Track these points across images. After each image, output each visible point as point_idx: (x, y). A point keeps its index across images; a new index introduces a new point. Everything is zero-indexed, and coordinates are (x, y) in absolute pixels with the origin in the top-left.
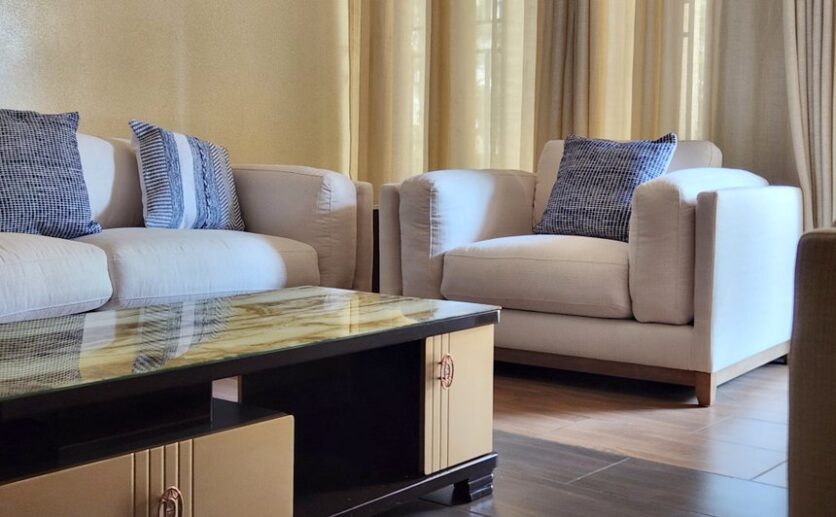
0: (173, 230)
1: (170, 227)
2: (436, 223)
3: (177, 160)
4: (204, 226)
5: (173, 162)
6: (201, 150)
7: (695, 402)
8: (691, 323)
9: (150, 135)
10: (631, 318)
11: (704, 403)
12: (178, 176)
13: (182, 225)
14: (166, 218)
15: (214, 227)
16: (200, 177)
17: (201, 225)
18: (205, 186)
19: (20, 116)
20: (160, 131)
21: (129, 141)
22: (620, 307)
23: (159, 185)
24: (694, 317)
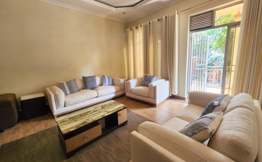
0: (106, 86)
5: (105, 79)
6: (108, 77)
7: (155, 107)
9: (103, 76)
10: (149, 97)
12: (106, 80)
17: (108, 85)
18: (109, 81)
19: (90, 77)
21: (101, 77)
22: (148, 96)
23: (104, 82)
24: (155, 98)
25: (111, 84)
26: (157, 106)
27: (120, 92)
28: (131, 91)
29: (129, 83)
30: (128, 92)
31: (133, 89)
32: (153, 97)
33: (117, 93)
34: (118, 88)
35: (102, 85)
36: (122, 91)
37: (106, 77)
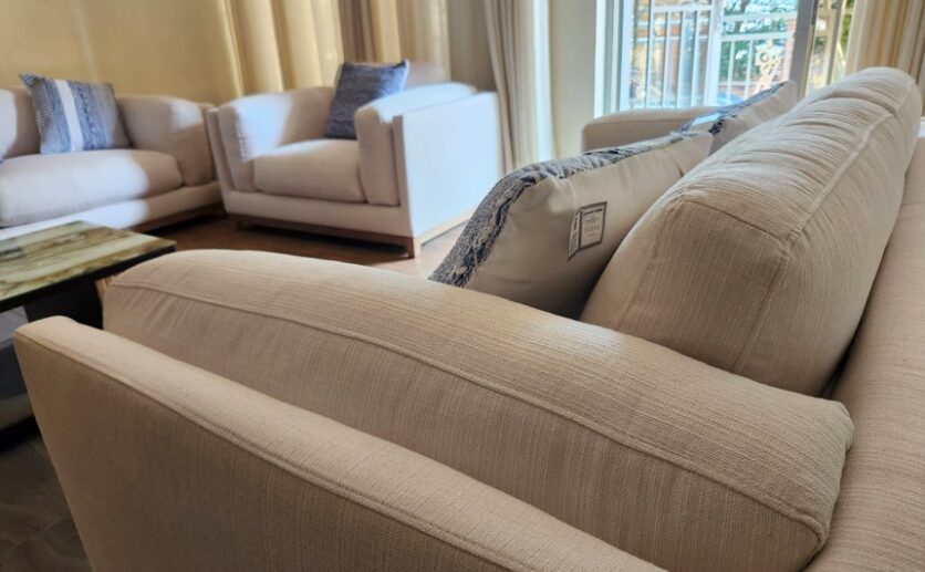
0: (66, 154)
1: (63, 151)
2: (243, 138)
3: (59, 101)
4: (92, 148)
5: (56, 102)
6: (81, 89)
7: (407, 255)
8: (399, 205)
9: (37, 83)
10: (365, 202)
11: (412, 256)
12: (62, 113)
13: (73, 148)
14: (57, 145)
15: (102, 148)
16: (82, 111)
17: (89, 147)
18: (88, 119)
20: (43, 80)
21: (23, 87)
22: (357, 195)
23: (47, 122)
24: (399, 201)
25: (109, 140)
26: (417, 250)
27: (186, 191)
28: (251, 179)
29: (233, 118)
30: (233, 187)
31: (267, 161)
32: (387, 196)
33: (159, 200)
34: (165, 162)
35: (36, 151)
36: (197, 184)
37: (63, 88)
